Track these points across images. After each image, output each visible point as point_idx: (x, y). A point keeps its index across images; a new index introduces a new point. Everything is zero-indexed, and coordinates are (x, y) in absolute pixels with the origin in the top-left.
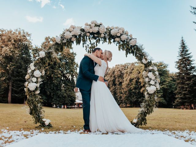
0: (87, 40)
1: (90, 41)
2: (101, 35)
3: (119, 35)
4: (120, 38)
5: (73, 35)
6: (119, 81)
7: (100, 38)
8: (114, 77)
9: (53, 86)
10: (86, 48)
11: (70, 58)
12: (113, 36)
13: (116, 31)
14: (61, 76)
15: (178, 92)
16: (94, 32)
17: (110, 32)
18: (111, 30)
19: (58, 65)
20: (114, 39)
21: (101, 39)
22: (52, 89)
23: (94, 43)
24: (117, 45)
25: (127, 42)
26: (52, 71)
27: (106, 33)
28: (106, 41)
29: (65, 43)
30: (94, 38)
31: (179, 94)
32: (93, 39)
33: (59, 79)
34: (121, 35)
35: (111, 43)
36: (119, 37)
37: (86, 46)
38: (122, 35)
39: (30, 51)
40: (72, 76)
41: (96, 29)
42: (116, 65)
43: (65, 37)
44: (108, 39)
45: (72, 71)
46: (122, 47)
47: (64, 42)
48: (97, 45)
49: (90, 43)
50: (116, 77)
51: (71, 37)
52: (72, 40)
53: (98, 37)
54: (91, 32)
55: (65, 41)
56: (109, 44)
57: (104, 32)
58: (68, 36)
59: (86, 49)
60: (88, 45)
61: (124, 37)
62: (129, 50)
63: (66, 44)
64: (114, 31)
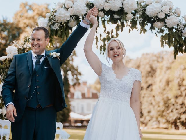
0: (98, 25)
1: (105, 27)
2: (126, 17)
3: (162, 16)
4: (164, 22)
5: (72, 15)
7: (124, 22)
10: (97, 41)
12: (151, 18)
13: (156, 8)
16: (113, 9)
17: (144, 10)
18: (147, 5)
20: (152, 24)
21: (125, 24)
23: (112, 31)
24: (156, 36)
25: (178, 31)
27: (136, 12)
28: (136, 28)
29: (56, 31)
30: (113, 20)
32: (110, 23)
34: (167, 16)
35: (145, 31)
36: (163, 20)
37: (97, 37)
38: (169, 16)
43: (56, 19)
44: (140, 24)
46: (167, 41)
47: (54, 28)
48: (117, 34)
49: (105, 31)
51: (68, 19)
52: (70, 25)
53: (120, 20)
54: (107, 9)
55: (56, 27)
56: (141, 33)
57: (132, 9)
58: (62, 17)
59: (97, 44)
60: (101, 35)
61: (171, 21)
62: (182, 45)
63: (59, 33)
64: (152, 9)
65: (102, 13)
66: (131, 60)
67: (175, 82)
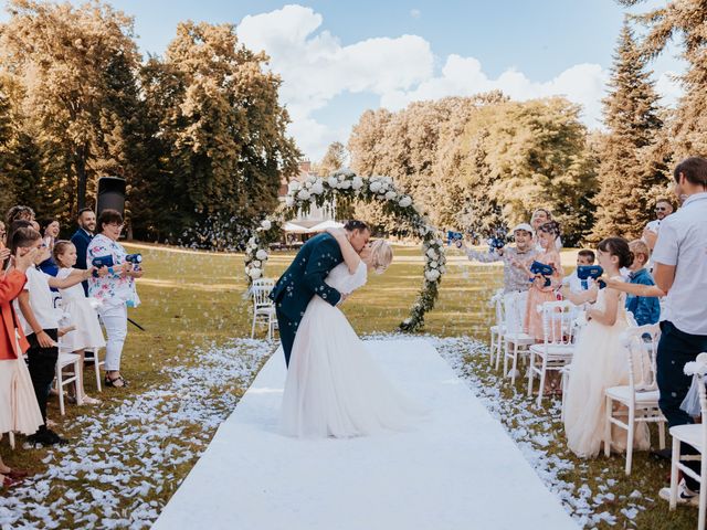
2: (354, 192)
3: (383, 191)
4: (385, 196)
5: (312, 194)
6: (421, 158)
8: (406, 144)
9: (214, 184)
10: (333, 213)
11: (262, 96)
12: (374, 193)
14: (237, 152)
15: (603, 200)
16: (344, 188)
17: (369, 186)
18: (370, 183)
19: (225, 120)
21: (355, 198)
22: (211, 193)
23: (344, 201)
26: (209, 139)
27: (362, 188)
31: (607, 205)
32: (342, 197)
33: (230, 163)
34: (386, 191)
35: (370, 201)
38: (388, 191)
39: (135, 72)
40: (272, 152)
41: (346, 185)
42: (413, 105)
43: (300, 198)
45: (269, 136)
50: (411, 145)
52: (310, 201)
53: (350, 194)
54: (339, 187)
55: (300, 204)
57: (359, 186)
64: (375, 186)
65: (335, 191)
66: (390, 116)
67: (471, 160)
